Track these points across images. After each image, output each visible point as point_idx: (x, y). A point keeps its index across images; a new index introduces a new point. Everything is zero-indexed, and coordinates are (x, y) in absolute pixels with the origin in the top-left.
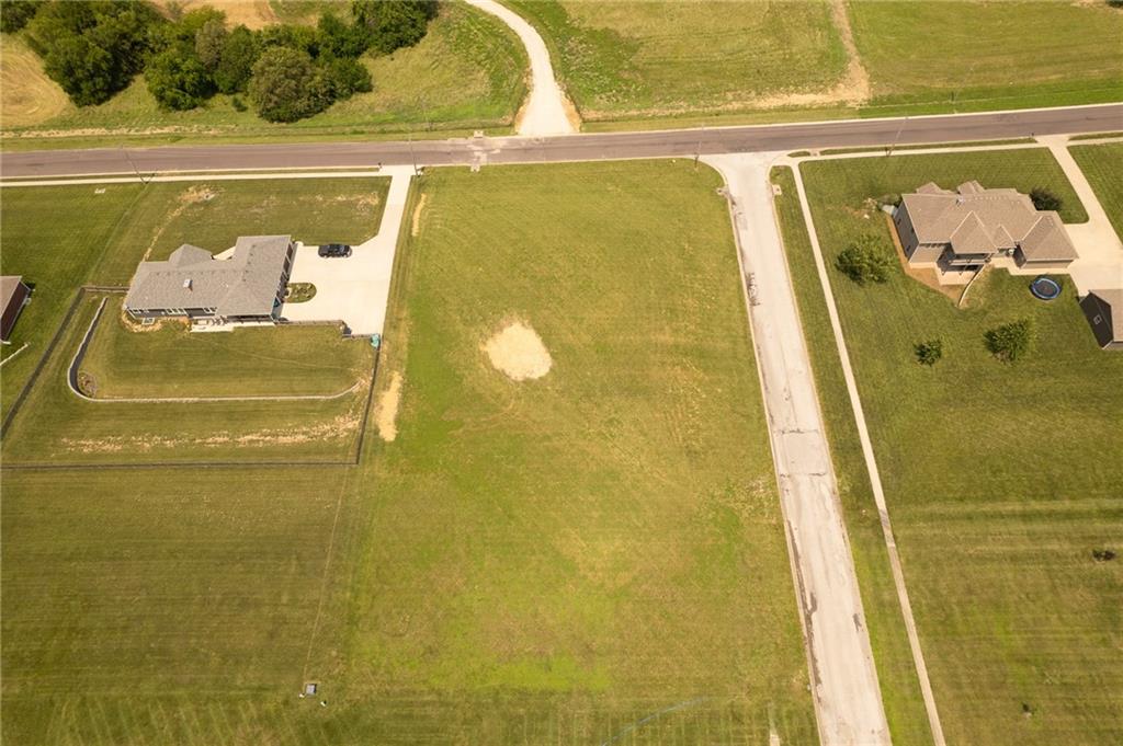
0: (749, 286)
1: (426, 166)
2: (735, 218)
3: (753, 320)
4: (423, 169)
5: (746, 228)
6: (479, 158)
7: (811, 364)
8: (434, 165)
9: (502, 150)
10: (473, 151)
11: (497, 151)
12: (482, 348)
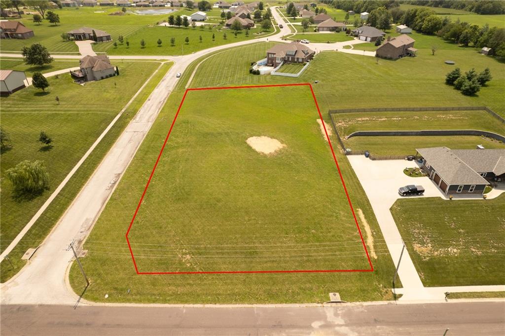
0: (115, 183)
1: (393, 302)
2: (89, 229)
3: (125, 168)
4: (396, 297)
5: (87, 219)
6: (336, 315)
7: (109, 150)
8: (386, 302)
9: (309, 327)
10: (346, 325)
11: (316, 324)
12: (285, 145)
